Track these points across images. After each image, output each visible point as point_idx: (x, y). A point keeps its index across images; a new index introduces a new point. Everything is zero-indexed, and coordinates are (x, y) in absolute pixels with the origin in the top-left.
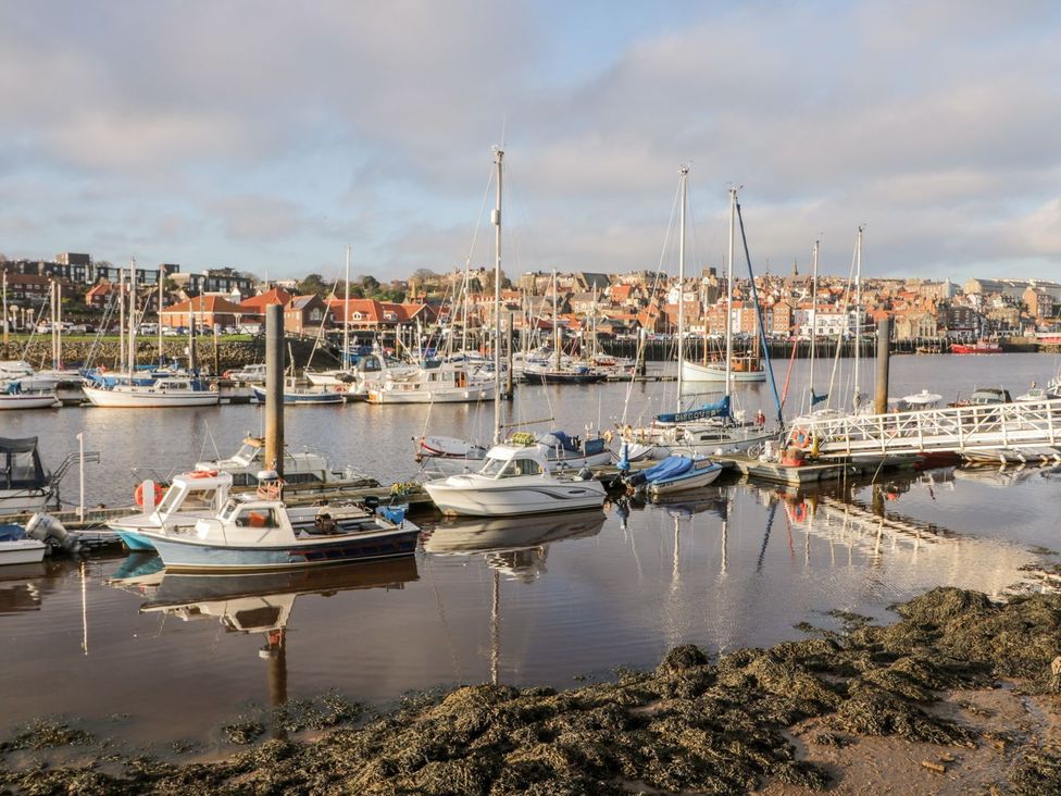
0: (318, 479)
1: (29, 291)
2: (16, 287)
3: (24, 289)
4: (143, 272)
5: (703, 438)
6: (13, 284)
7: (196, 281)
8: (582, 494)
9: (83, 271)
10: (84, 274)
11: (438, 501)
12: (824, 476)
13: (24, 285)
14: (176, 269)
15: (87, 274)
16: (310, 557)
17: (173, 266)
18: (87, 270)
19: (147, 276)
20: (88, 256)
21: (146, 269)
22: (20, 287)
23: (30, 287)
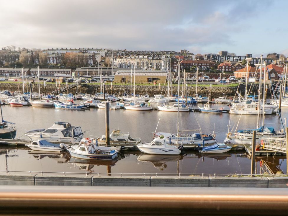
0: (126, 141)
1: (203, 65)
2: (200, 64)
3: (202, 65)
4: (241, 57)
5: (248, 138)
6: (199, 64)
7: (253, 60)
8: (172, 151)
9: (223, 57)
10: (223, 59)
11: (140, 149)
12: (262, 154)
13: (202, 64)
14: (251, 56)
15: (224, 58)
16: (90, 158)
17: (250, 55)
18: (224, 57)
19: (242, 58)
20: (227, 52)
21: (242, 56)
22: (201, 64)
23: (203, 64)
